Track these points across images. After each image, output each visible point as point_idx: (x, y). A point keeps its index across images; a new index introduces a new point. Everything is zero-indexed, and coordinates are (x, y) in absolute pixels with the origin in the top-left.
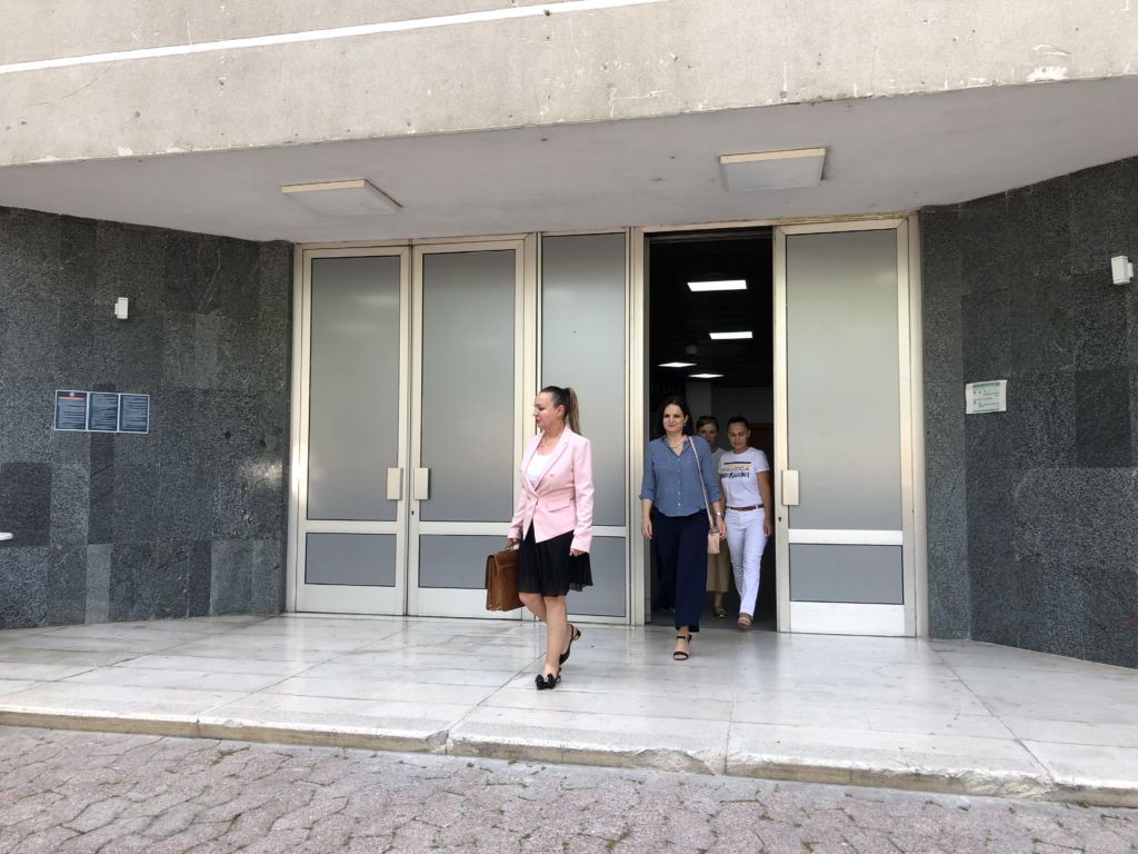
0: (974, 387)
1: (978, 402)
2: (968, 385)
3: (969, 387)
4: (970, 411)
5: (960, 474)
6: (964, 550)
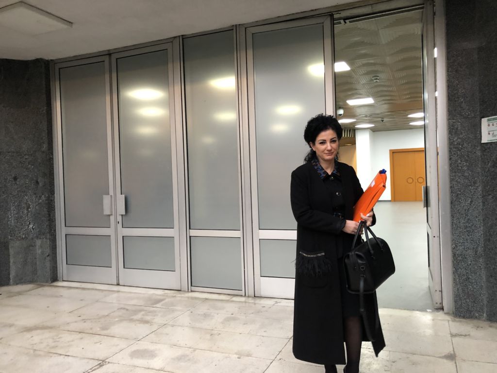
0: (489, 120)
1: (491, 133)
3: (484, 121)
4: (485, 140)
5: (477, 191)
6: (480, 250)
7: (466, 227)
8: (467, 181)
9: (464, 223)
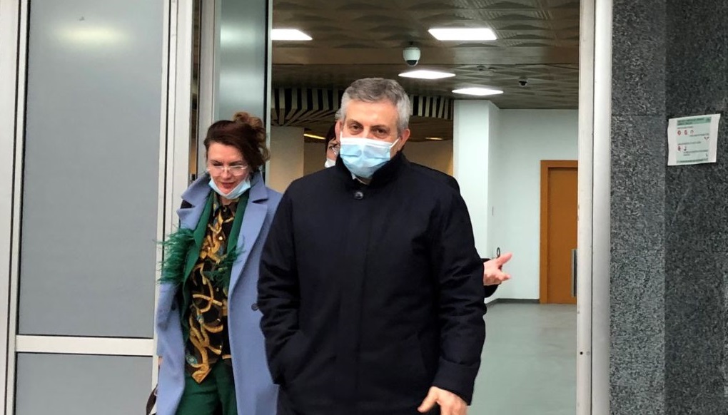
1: (683, 147)
2: (670, 120)
4: (673, 160)
5: (656, 258)
6: (659, 376)
7: (636, 331)
8: (640, 239)
9: (632, 323)
